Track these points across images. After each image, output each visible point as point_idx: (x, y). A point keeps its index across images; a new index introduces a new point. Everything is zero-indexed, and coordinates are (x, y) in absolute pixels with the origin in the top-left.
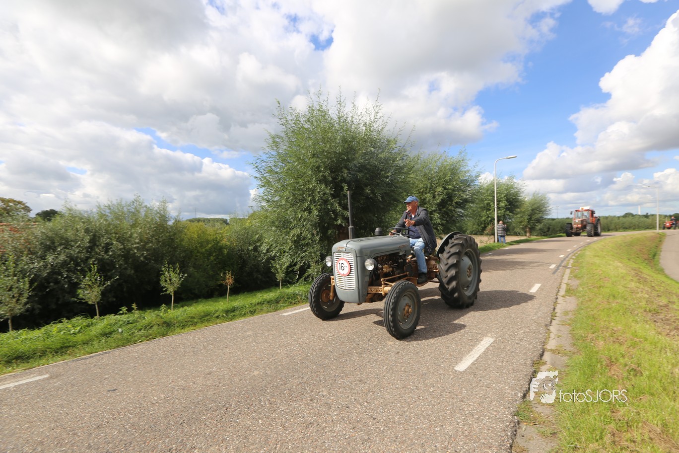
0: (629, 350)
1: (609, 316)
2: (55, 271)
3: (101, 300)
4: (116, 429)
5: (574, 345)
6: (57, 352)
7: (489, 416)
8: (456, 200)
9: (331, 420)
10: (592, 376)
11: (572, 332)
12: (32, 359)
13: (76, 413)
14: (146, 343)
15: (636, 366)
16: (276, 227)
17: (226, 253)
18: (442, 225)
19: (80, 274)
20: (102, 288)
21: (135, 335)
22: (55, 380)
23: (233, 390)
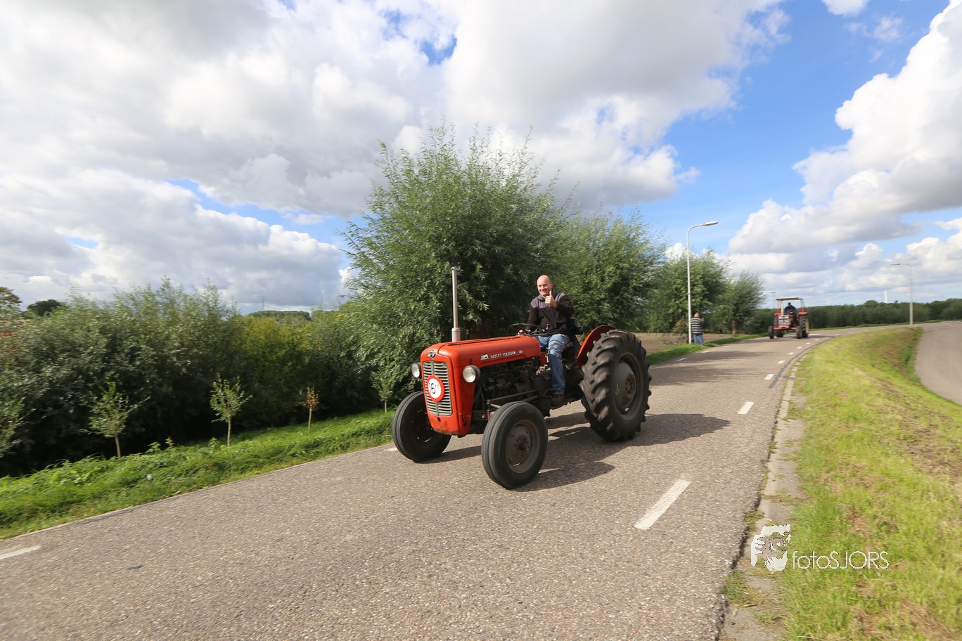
0: (879, 496)
1: (849, 447)
2: (55, 389)
3: (124, 431)
4: (139, 626)
5: (802, 489)
6: (53, 511)
7: (685, 596)
8: (634, 283)
9: (458, 606)
10: (829, 533)
11: (799, 472)
12: (15, 523)
13: (79, 604)
14: (188, 495)
15: (889, 518)
16: (380, 324)
17: (307, 361)
18: (615, 319)
19: (93, 393)
20: (125, 414)
21: (172, 483)
22: (49, 554)
23: (315, 564)
